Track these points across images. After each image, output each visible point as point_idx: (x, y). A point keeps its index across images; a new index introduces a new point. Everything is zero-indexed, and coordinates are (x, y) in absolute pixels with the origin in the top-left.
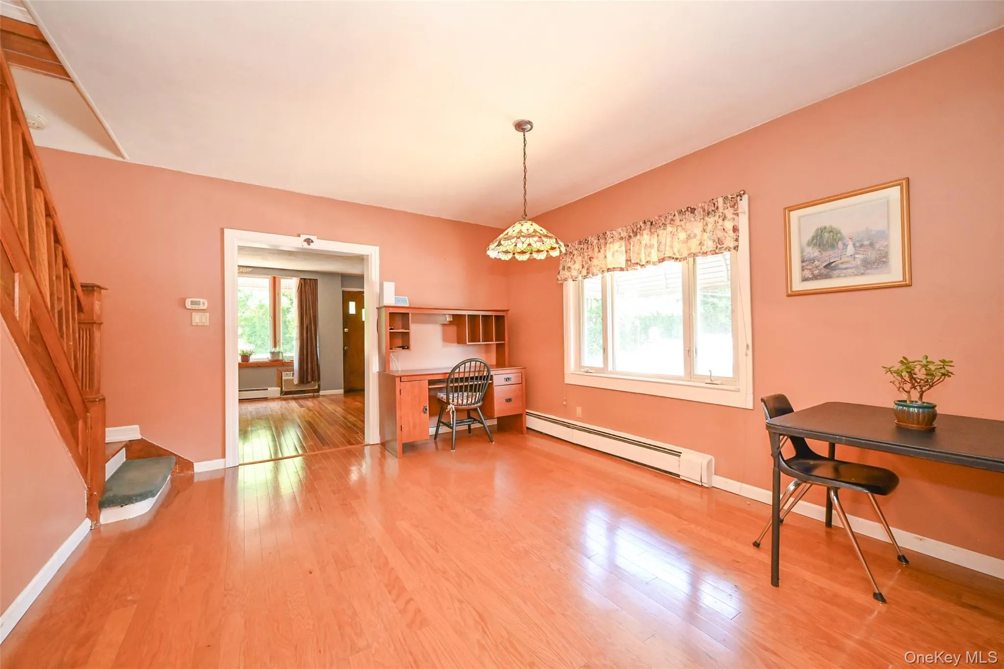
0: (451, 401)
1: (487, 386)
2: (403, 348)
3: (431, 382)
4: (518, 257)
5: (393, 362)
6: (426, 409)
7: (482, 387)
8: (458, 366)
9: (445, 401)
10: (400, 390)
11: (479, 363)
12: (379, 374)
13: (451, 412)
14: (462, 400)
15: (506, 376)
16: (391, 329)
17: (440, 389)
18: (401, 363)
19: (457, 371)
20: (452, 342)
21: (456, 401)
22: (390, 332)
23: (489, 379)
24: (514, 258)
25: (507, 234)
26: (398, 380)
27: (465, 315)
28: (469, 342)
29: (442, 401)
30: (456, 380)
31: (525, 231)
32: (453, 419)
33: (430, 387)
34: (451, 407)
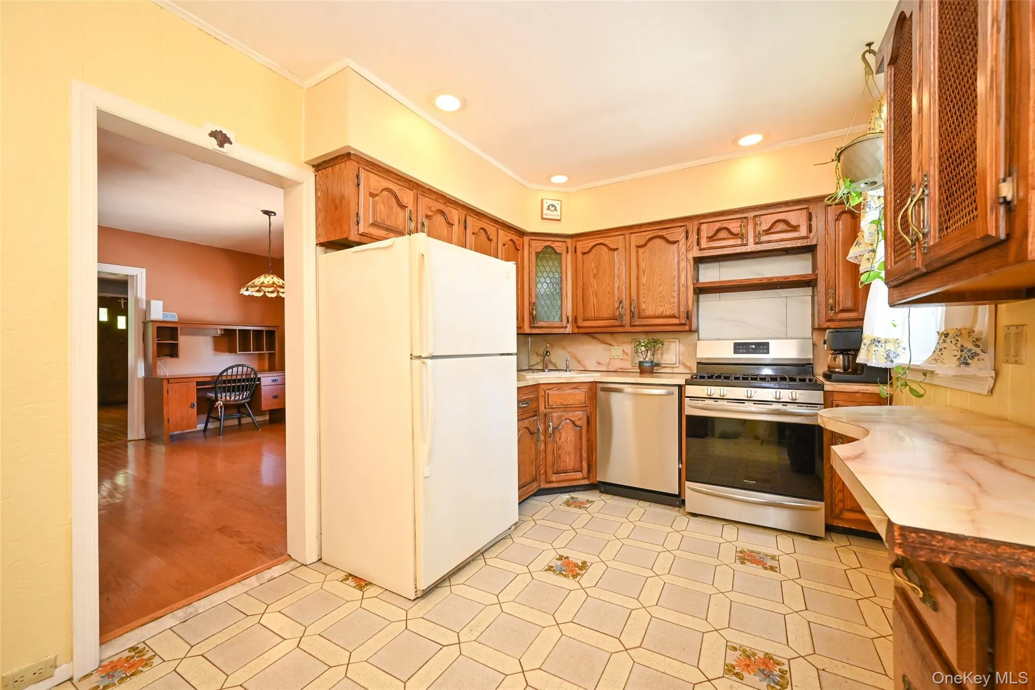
0: (219, 398)
1: (254, 386)
2: (172, 356)
3: (198, 384)
4: (268, 294)
5: (161, 369)
6: (194, 405)
7: (250, 386)
8: (226, 370)
9: (214, 399)
10: (168, 390)
11: (246, 368)
12: (144, 379)
13: (219, 407)
14: (230, 398)
15: (274, 378)
16: (158, 340)
17: (210, 390)
18: (168, 369)
19: (225, 374)
20: (223, 351)
21: (224, 398)
22: (157, 343)
23: (256, 380)
24: (265, 295)
25: (253, 283)
26: (165, 382)
27: (236, 330)
28: (239, 351)
29: (211, 399)
30: (224, 382)
31: (266, 282)
32: (221, 413)
33: (198, 387)
34: (220, 403)
